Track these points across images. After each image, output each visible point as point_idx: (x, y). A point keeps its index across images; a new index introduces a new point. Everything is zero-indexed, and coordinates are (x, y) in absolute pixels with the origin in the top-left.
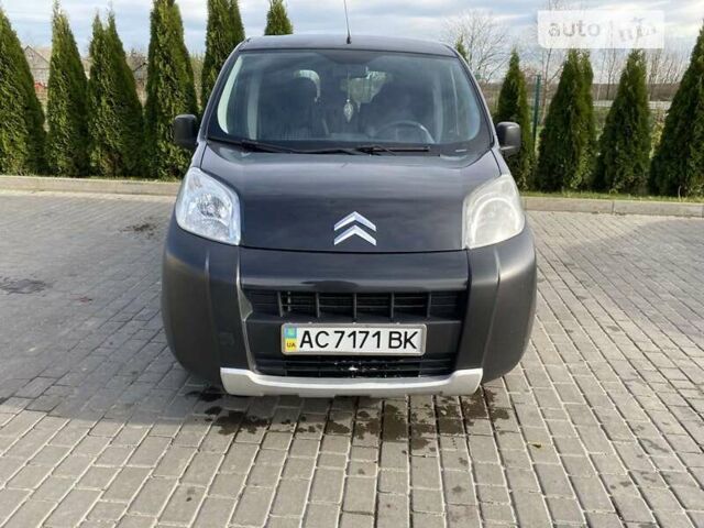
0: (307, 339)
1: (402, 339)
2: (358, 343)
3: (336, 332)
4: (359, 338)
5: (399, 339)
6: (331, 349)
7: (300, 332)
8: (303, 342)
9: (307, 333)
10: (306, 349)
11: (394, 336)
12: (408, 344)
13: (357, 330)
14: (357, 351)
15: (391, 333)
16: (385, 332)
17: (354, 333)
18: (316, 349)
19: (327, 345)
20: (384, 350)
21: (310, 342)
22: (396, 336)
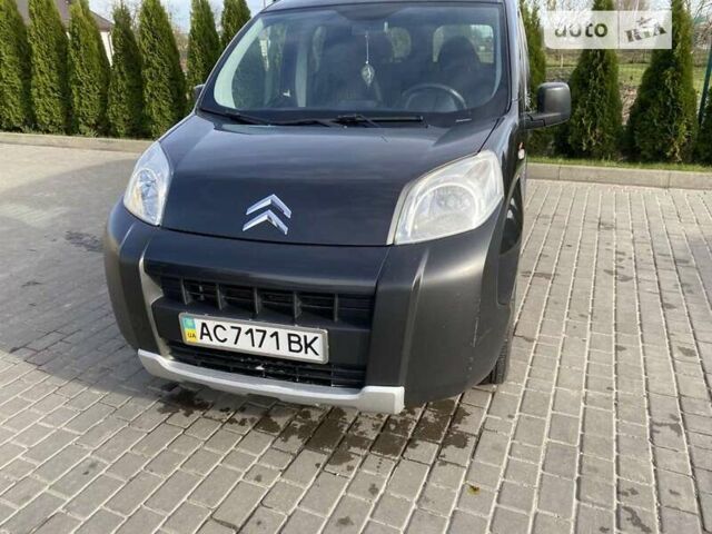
0: (205, 331)
1: (302, 343)
2: (257, 342)
3: (232, 327)
4: (258, 336)
5: (299, 342)
6: (229, 345)
7: (198, 323)
8: (202, 334)
9: (204, 325)
10: (206, 341)
11: (293, 338)
12: (309, 349)
13: (254, 328)
14: (256, 350)
15: (290, 335)
16: (283, 333)
17: (250, 331)
18: (215, 343)
19: (225, 340)
20: (284, 352)
21: (208, 334)
22: (296, 339)
